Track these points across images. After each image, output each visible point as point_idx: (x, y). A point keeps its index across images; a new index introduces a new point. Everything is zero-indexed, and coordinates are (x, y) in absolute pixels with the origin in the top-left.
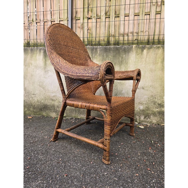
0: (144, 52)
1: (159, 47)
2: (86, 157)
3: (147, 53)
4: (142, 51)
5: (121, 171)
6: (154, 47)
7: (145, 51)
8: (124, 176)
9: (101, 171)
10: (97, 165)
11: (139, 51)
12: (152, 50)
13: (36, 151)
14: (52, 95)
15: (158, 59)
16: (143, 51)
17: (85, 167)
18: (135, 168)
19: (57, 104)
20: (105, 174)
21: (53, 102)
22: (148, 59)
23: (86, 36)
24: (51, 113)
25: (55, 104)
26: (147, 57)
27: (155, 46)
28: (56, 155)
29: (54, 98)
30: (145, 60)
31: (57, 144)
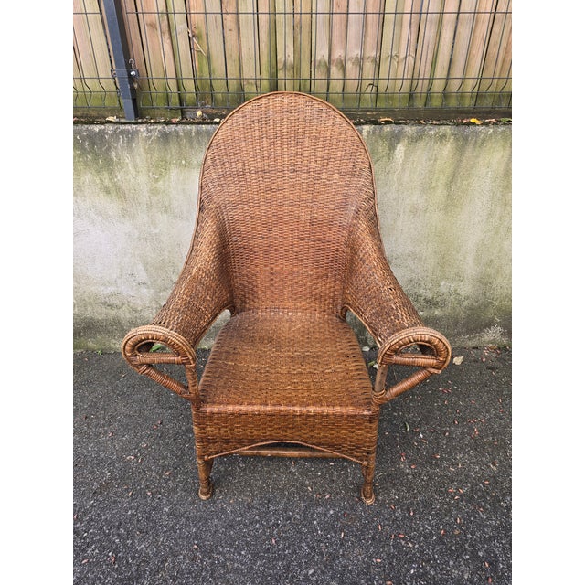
0: (397, 152)
1: (443, 137)
2: (257, 522)
3: (407, 155)
4: (392, 148)
5: (343, 555)
6: (430, 137)
7: (400, 148)
8: (351, 572)
9: (300, 565)
10: (288, 548)
11: (380, 149)
12: (421, 144)
13: (120, 524)
14: (105, 293)
15: (436, 176)
16: (394, 148)
17: (261, 558)
18: (373, 539)
19: (128, 316)
20: (311, 572)
21: (113, 312)
22: (407, 174)
23: (186, 71)
24: (114, 341)
25: (122, 317)
26: (403, 170)
27: (432, 132)
28: (180, 529)
29: (115, 301)
30: (399, 179)
31: (171, 484)
